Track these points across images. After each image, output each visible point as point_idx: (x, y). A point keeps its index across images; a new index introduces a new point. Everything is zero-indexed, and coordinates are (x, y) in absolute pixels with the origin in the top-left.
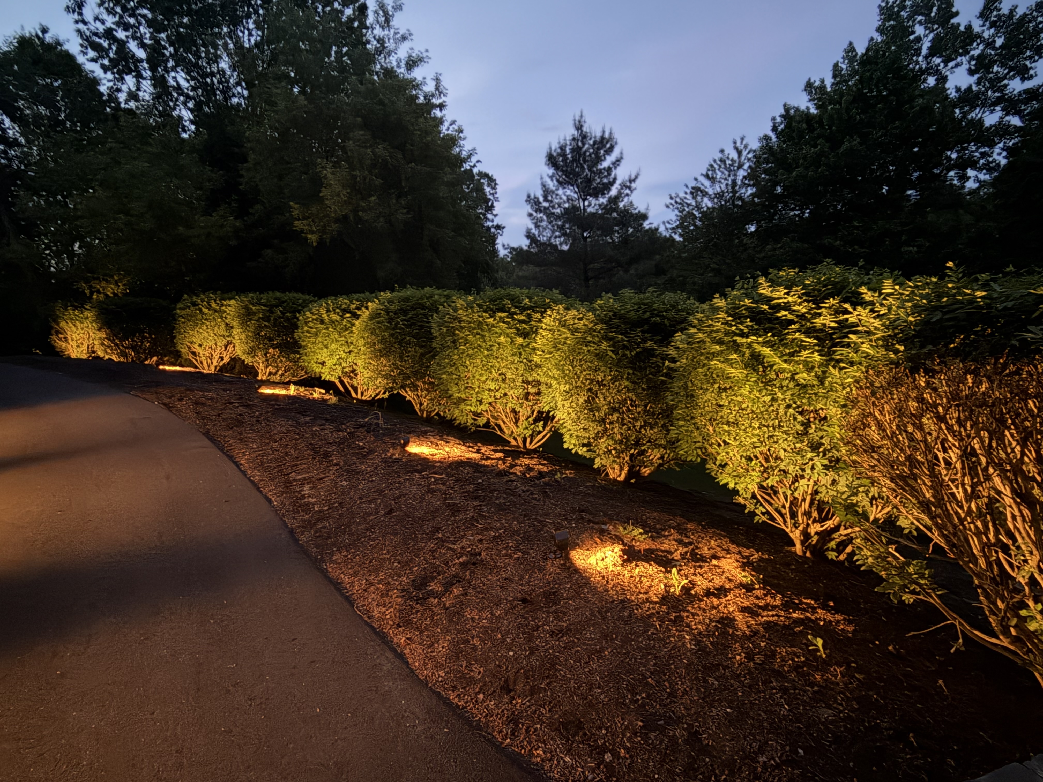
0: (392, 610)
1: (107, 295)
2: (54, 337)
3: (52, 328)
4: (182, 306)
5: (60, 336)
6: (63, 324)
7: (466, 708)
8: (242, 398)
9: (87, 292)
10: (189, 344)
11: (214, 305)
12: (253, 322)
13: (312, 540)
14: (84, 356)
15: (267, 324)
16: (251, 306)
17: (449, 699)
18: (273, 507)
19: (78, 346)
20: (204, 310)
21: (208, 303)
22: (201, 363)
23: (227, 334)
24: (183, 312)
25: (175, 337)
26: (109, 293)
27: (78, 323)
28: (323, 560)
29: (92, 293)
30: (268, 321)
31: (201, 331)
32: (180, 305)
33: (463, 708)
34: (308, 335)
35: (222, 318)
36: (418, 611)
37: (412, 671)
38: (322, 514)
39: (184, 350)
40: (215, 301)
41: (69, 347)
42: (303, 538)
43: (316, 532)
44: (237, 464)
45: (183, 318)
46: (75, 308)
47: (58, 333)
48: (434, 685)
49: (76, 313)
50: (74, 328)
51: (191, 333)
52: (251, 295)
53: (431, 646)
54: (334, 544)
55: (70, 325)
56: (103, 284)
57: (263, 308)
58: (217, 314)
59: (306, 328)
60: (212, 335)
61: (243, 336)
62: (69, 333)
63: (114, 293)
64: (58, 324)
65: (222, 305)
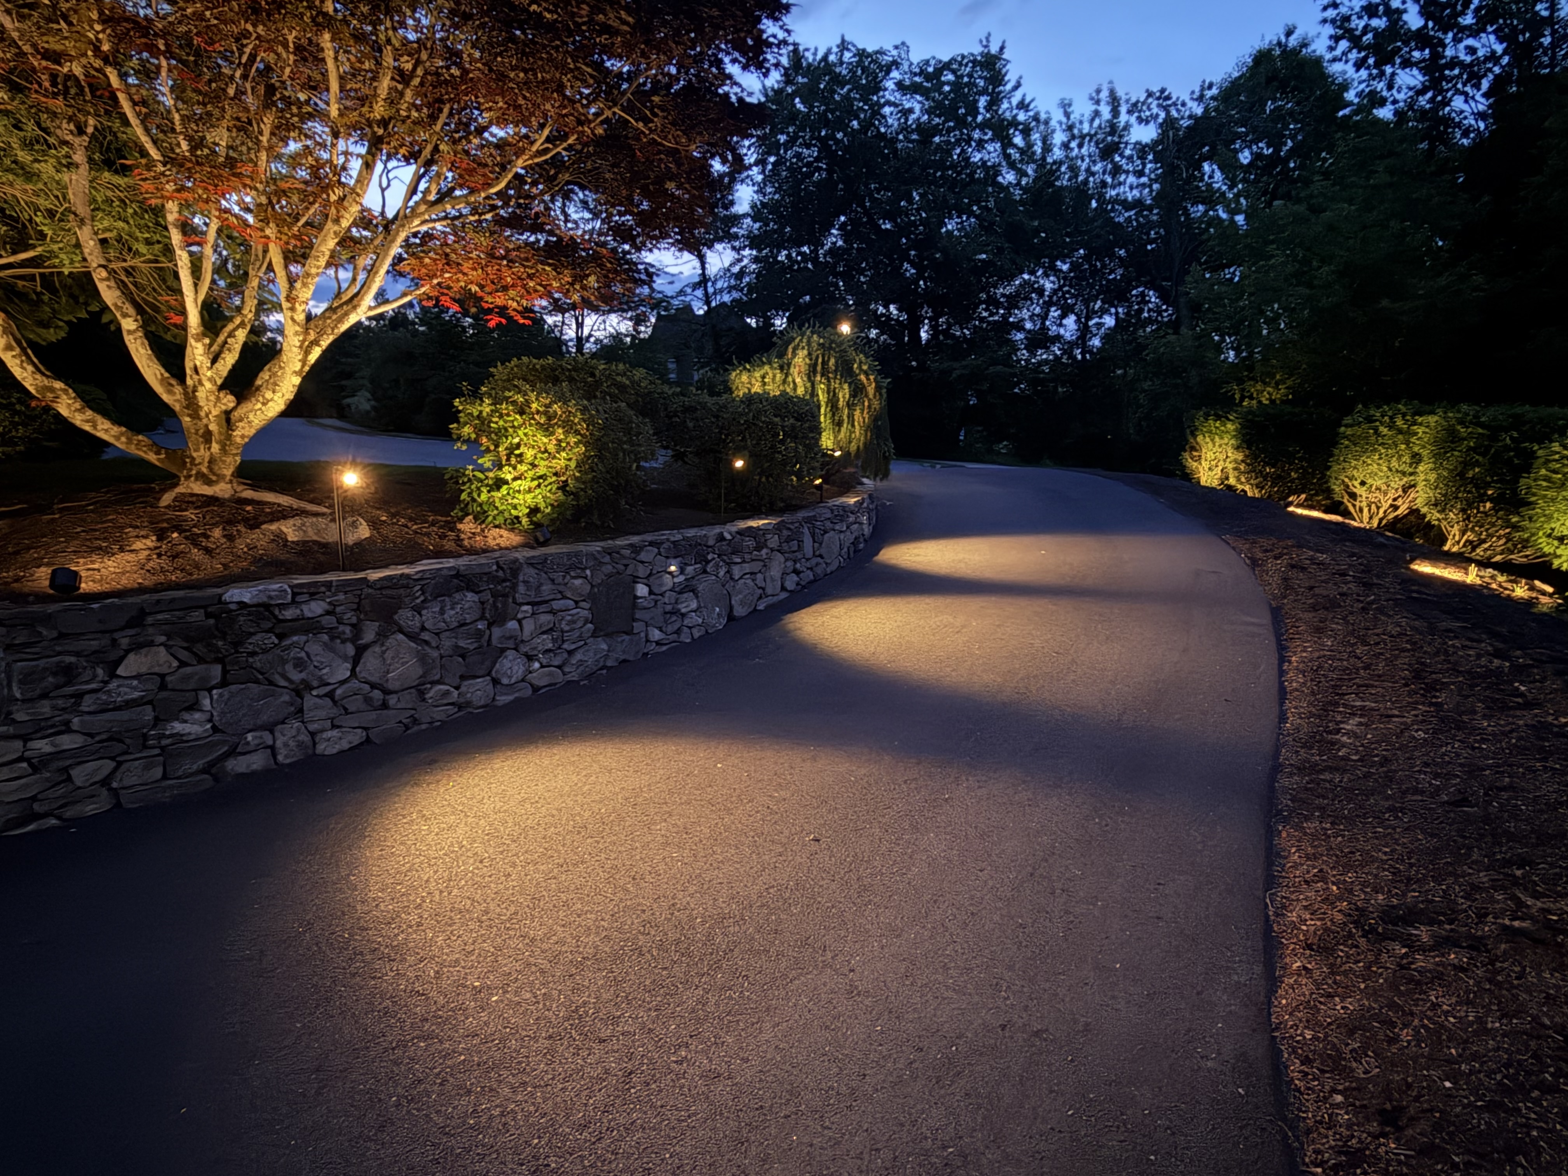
0: (1319, 923)
1: (1260, 402)
2: (1186, 455)
3: (1187, 442)
4: (1350, 422)
5: (1195, 454)
6: (1200, 438)
7: (1302, 1094)
8: (1369, 571)
9: (1237, 396)
10: (1346, 480)
11: (1399, 422)
12: (1456, 453)
13: (1294, 790)
14: (1215, 483)
15: (1481, 459)
16: (1459, 427)
17: (1287, 1067)
18: (1280, 728)
19: (1210, 469)
20: (1381, 429)
21: (1391, 418)
22: (1361, 510)
23: (1411, 470)
24: (1349, 432)
25: (1329, 467)
26: (1263, 399)
27: (1217, 439)
28: (1286, 821)
29: (1242, 399)
30: (1484, 455)
31: (1369, 462)
32: (1348, 420)
33: (1298, 1090)
34: (1545, 484)
35: (1407, 445)
36: (1357, 947)
37: (1269, 1003)
38: (1343, 763)
39: (1337, 489)
40: (1404, 415)
41: (1201, 470)
42: (1284, 781)
43: (1311, 781)
44: (1282, 660)
45: (1349, 440)
46: (1218, 417)
47: (1193, 449)
48: (1284, 1038)
49: (1217, 425)
50: (1210, 445)
51: (1354, 463)
52: (1465, 407)
53: (1330, 996)
54: (1322, 809)
55: (1208, 440)
56: (1259, 386)
57: (1480, 431)
58: (1400, 437)
59: (1543, 472)
60: (1385, 469)
61: (1432, 477)
62: (1204, 450)
63: (1270, 400)
64: (1195, 437)
65: (1415, 423)
